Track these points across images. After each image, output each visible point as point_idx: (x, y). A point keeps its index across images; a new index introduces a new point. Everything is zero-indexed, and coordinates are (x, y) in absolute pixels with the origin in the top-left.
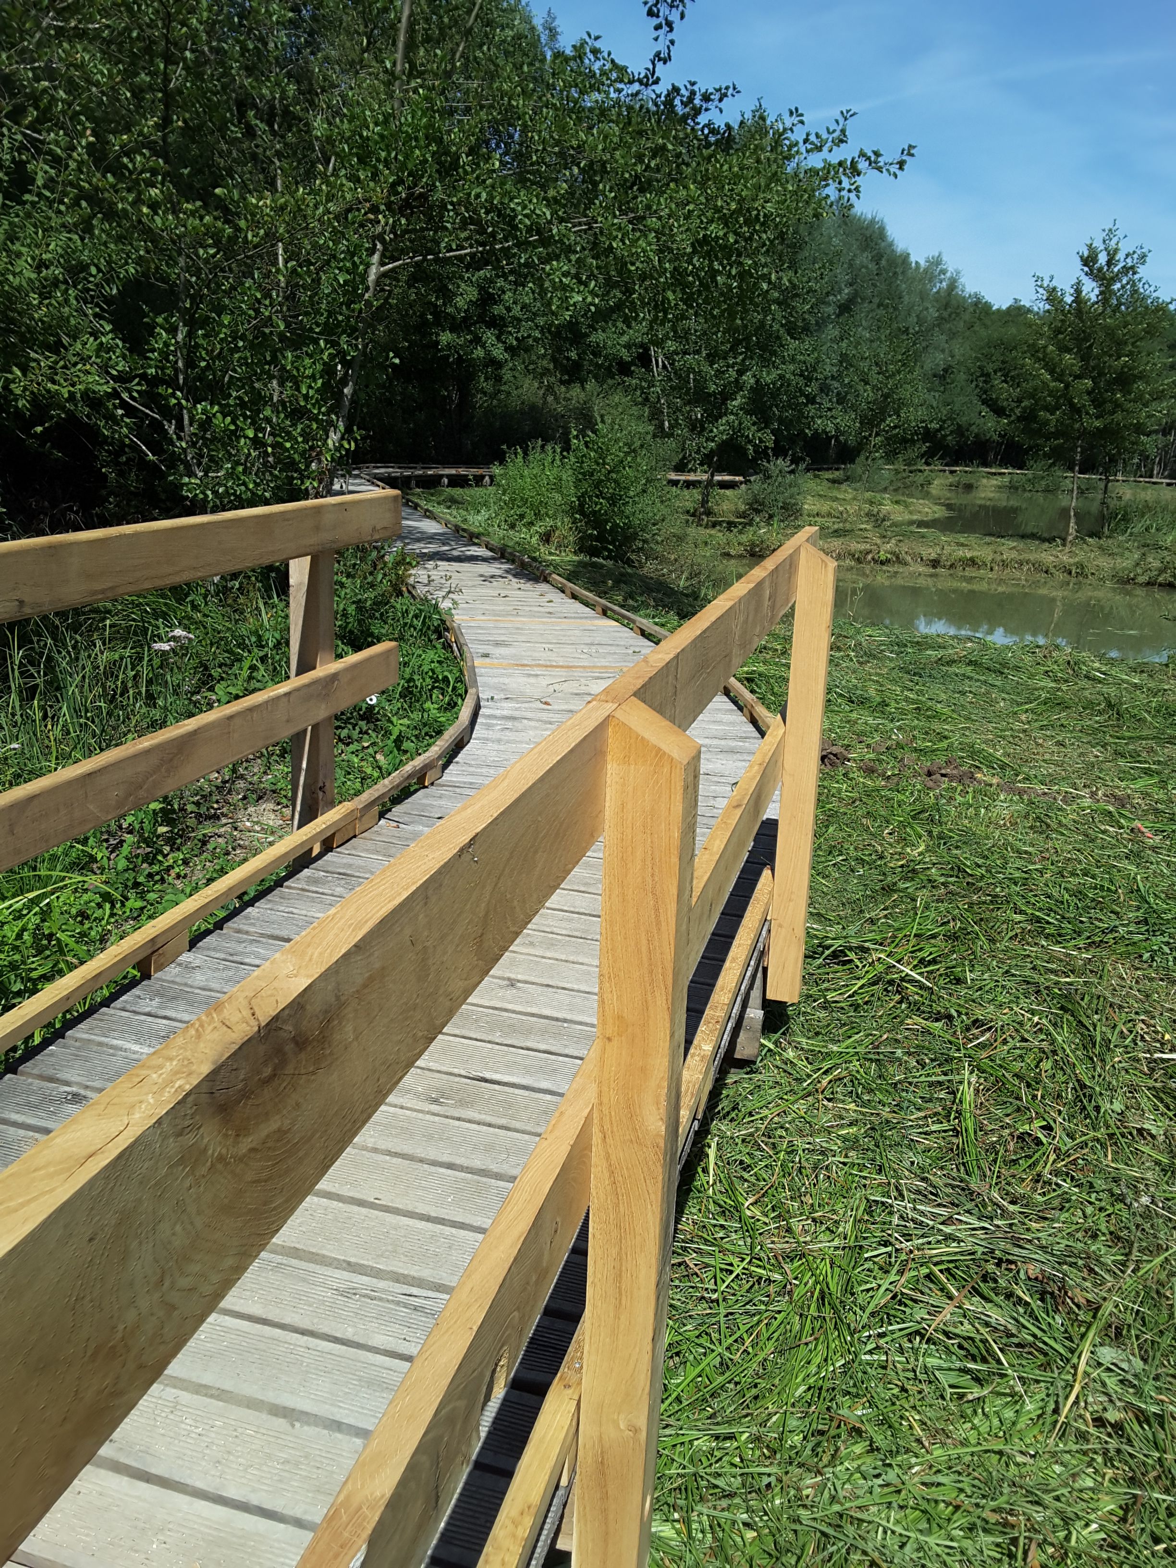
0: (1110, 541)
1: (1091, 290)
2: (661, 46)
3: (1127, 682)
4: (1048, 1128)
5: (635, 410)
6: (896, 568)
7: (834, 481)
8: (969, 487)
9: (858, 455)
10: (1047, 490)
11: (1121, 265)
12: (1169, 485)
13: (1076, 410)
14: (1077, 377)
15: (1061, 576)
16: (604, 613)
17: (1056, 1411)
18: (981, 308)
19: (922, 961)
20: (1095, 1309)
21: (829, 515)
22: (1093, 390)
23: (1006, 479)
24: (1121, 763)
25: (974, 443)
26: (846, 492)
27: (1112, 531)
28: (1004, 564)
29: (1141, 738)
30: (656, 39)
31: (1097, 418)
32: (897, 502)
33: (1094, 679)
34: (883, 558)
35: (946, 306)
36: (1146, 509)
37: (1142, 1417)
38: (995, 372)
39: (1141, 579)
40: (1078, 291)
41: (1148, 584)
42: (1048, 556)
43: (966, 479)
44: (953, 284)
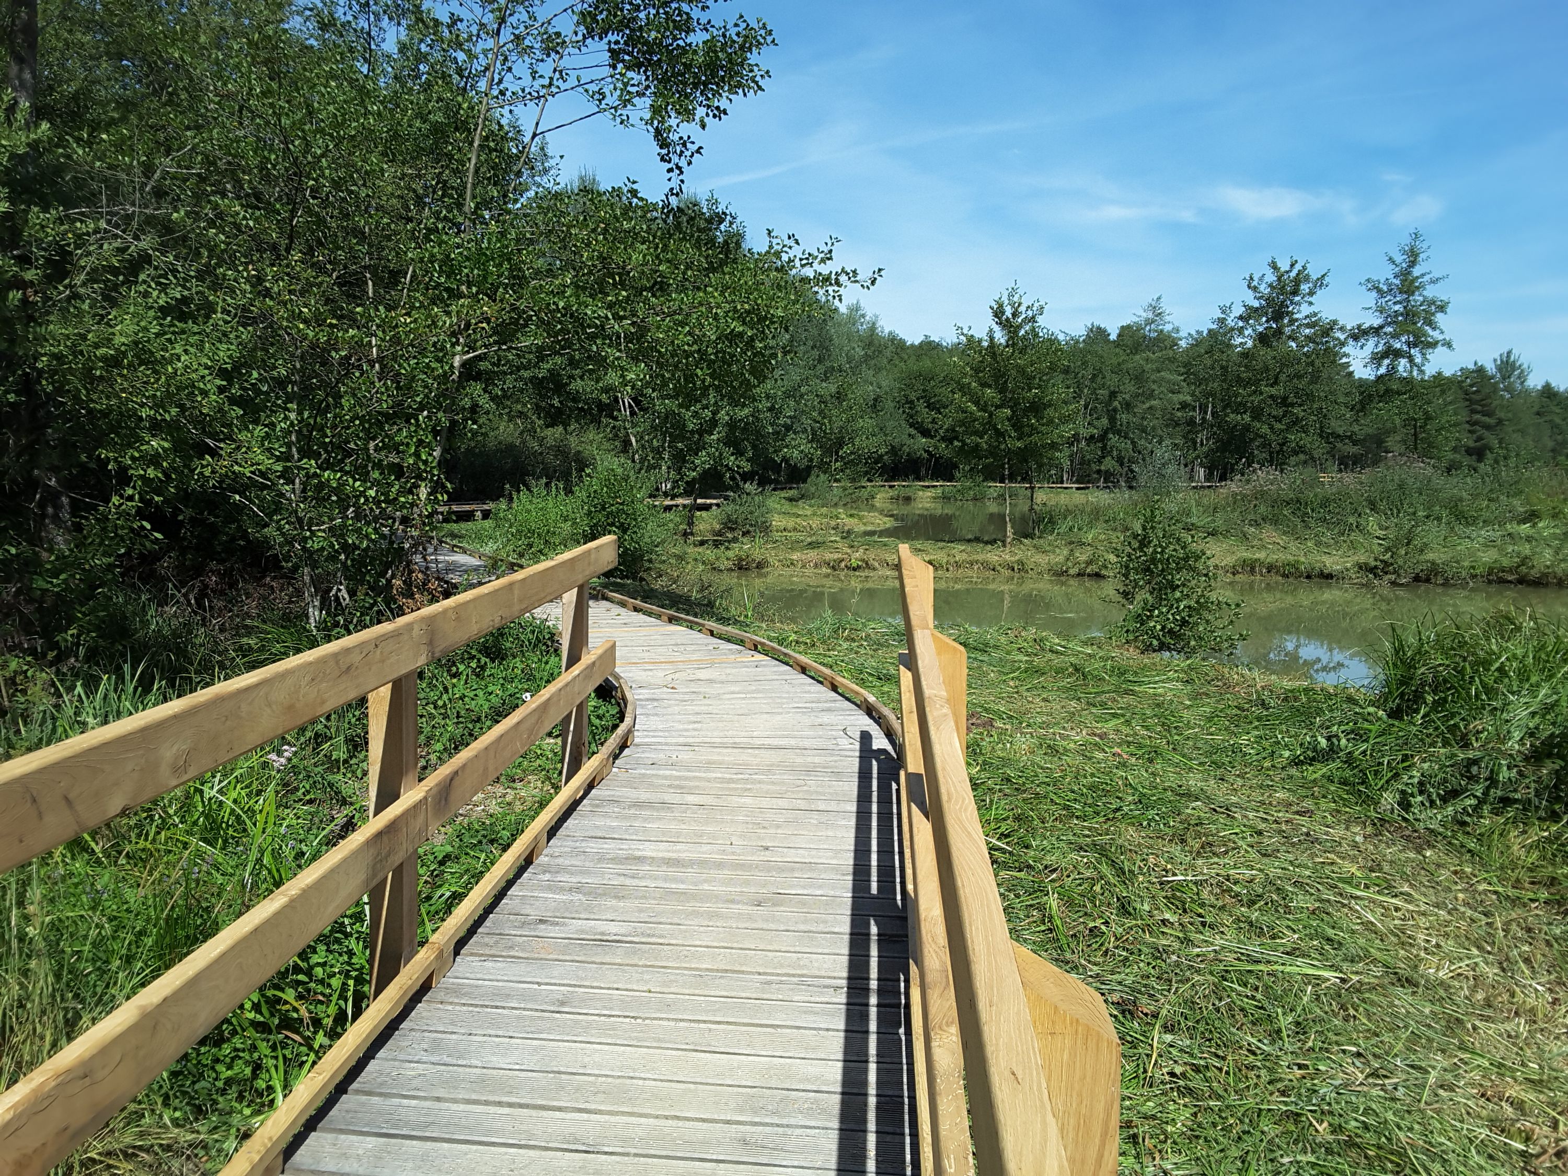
0: (1042, 541)
1: (1000, 337)
2: (674, 183)
3: (1082, 653)
4: (1106, 923)
5: (607, 445)
6: (867, 573)
7: (791, 500)
8: (908, 499)
9: (809, 475)
10: (975, 499)
11: (1023, 316)
12: (1078, 489)
13: (1000, 434)
14: (997, 407)
15: (1007, 573)
16: (671, 620)
17: (1145, 1071)
18: (897, 345)
19: (1002, 834)
20: (1155, 1016)
21: (795, 529)
22: (1012, 417)
23: (939, 491)
24: (1094, 710)
25: (907, 461)
26: (804, 508)
27: (1042, 532)
28: (958, 565)
29: (1103, 692)
30: (669, 180)
31: (1018, 440)
32: (851, 516)
33: (1057, 652)
34: (855, 565)
35: (870, 344)
36: (1067, 513)
37: (1197, 1069)
38: (918, 399)
39: (1072, 572)
40: (992, 338)
41: (1079, 575)
42: (993, 555)
43: (904, 493)
44: (873, 328)
